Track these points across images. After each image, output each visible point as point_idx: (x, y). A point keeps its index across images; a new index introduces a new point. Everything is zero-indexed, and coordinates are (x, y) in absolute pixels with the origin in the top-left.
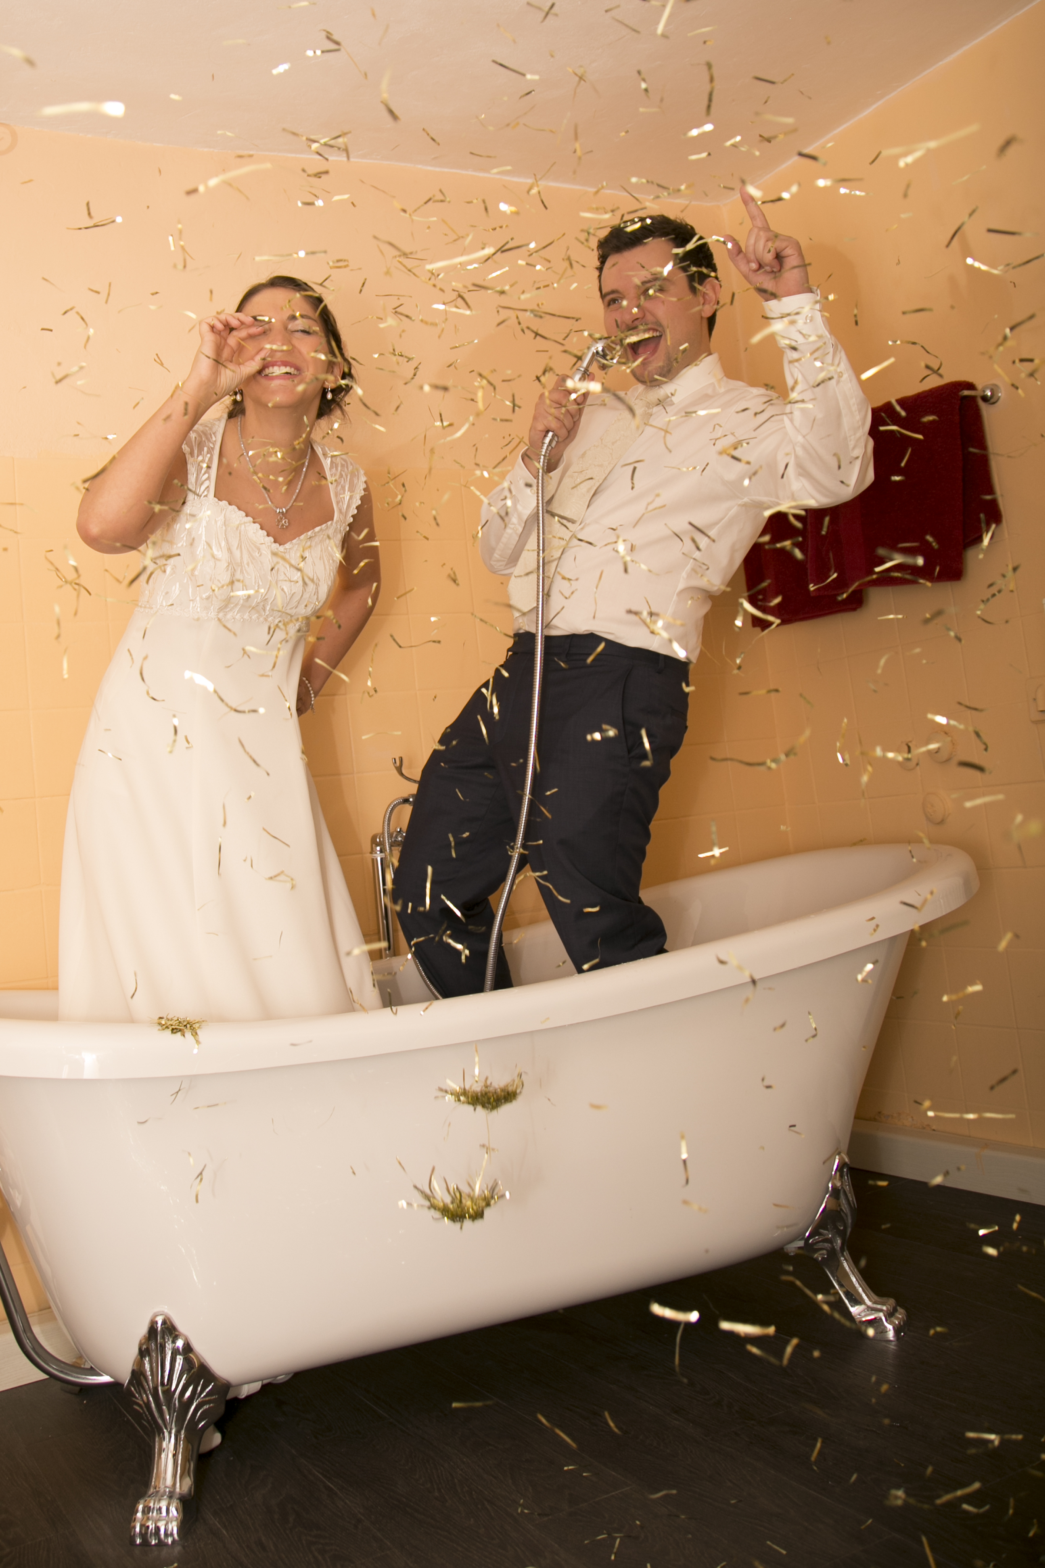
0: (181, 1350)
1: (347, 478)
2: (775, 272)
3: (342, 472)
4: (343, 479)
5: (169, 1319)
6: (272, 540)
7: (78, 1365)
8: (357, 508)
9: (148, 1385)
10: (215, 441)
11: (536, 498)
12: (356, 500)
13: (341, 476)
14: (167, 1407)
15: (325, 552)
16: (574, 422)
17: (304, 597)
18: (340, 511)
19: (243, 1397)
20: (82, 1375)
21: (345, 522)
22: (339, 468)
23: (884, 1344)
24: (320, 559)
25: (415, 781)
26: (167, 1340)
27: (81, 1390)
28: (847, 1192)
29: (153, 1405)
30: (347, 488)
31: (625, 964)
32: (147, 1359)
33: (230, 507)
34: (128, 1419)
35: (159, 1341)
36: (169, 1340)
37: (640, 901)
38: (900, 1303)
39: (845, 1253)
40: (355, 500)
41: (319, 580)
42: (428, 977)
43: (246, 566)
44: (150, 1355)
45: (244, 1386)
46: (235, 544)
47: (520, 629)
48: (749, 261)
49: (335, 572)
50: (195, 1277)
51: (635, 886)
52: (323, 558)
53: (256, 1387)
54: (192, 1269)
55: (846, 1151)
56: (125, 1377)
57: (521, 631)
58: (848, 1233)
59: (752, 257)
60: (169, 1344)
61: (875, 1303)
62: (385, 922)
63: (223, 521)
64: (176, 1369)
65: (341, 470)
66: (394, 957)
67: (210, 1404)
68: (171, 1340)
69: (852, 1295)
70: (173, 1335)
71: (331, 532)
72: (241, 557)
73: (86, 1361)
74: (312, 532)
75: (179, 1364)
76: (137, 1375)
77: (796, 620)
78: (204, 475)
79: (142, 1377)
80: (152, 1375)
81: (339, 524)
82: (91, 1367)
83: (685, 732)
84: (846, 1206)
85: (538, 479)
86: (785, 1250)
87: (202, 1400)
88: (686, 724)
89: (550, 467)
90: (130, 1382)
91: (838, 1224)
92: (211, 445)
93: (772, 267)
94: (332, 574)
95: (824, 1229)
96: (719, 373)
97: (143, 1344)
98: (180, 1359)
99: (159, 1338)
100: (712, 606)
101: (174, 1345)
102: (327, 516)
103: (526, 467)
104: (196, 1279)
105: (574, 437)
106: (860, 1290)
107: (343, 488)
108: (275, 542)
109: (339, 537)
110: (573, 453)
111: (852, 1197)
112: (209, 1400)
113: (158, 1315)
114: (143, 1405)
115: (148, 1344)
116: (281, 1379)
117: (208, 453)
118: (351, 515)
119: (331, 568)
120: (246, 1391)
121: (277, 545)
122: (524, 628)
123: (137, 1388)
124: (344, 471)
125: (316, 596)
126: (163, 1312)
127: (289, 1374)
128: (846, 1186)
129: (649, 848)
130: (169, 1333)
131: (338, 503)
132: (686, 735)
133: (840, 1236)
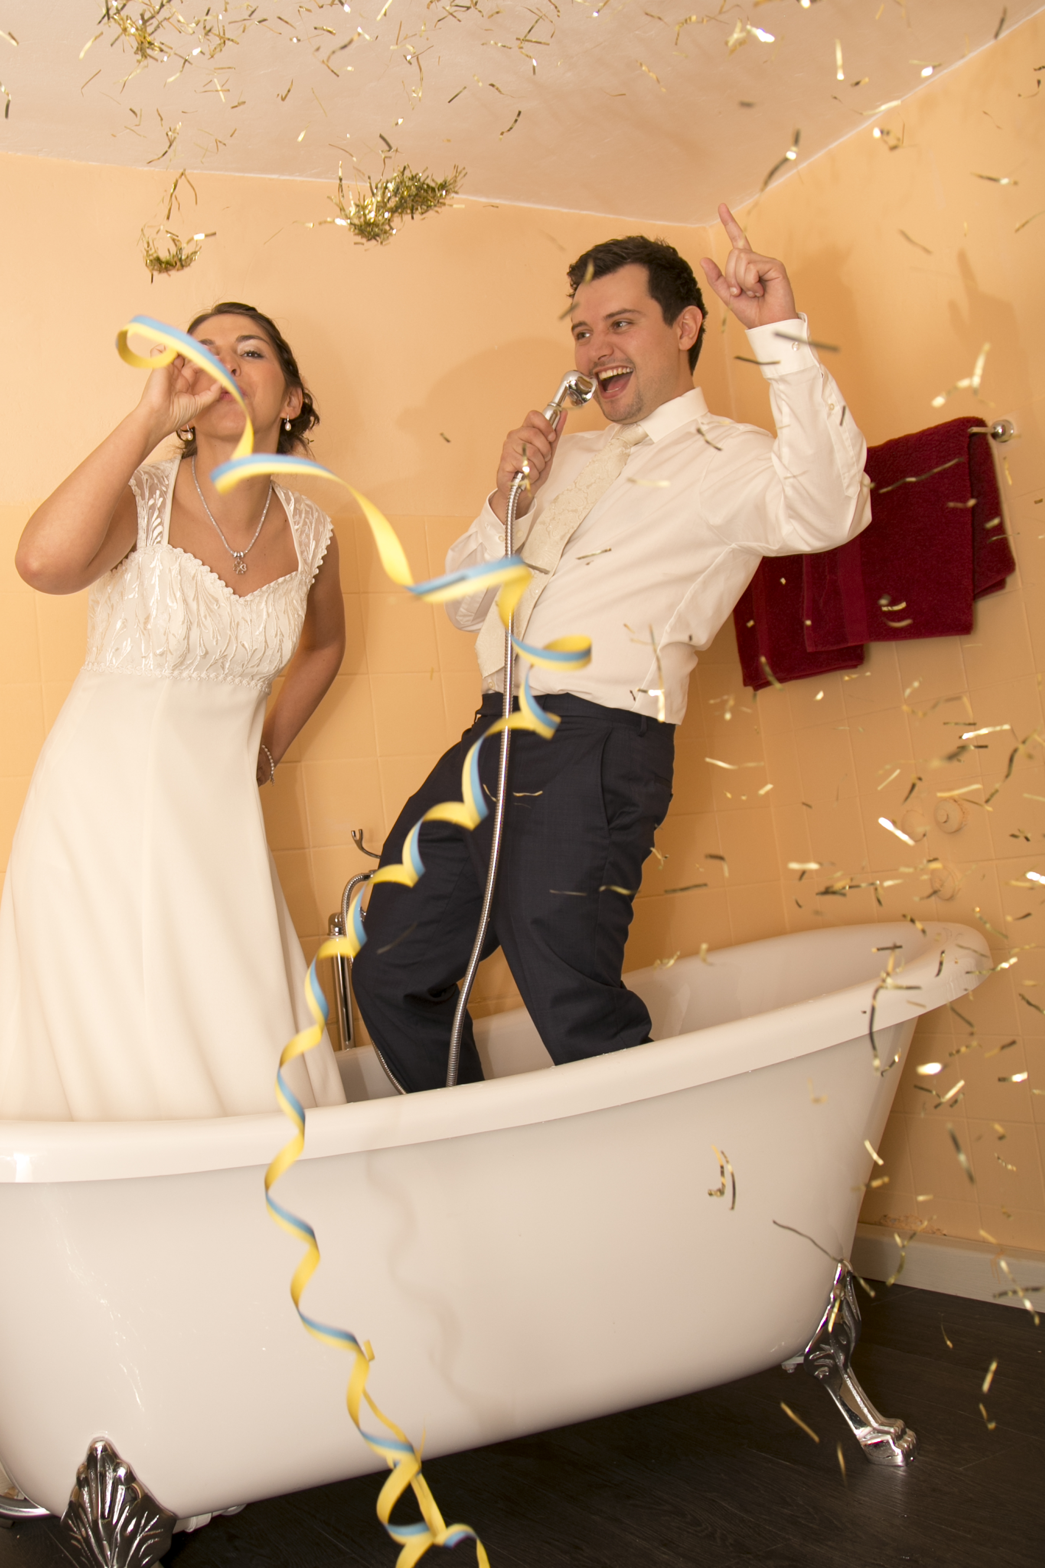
0: (123, 1479)
1: (311, 526)
2: (758, 297)
3: (307, 520)
4: (307, 527)
5: (110, 1445)
6: (232, 591)
7: (10, 1496)
8: (323, 558)
9: (87, 1518)
10: (168, 485)
11: (504, 545)
12: (322, 550)
13: (305, 523)
14: (107, 1542)
15: (290, 605)
16: (546, 463)
17: (266, 654)
18: (305, 561)
19: (192, 1530)
20: (15, 1507)
21: (310, 574)
22: (303, 515)
23: (892, 1469)
24: (284, 613)
25: (376, 856)
26: (107, 1469)
27: (14, 1524)
28: (851, 1304)
29: (93, 1540)
30: (312, 537)
31: (606, 1054)
32: (86, 1489)
33: (186, 554)
34: (65, 1555)
35: (99, 1469)
36: (109, 1468)
37: (622, 986)
38: (908, 1425)
39: (848, 1370)
40: (320, 550)
41: (283, 636)
42: (391, 1071)
43: (203, 619)
44: (88, 1485)
45: (192, 1518)
46: (191, 595)
47: (489, 689)
48: (729, 286)
49: (300, 627)
50: (138, 1399)
51: (616, 968)
52: (287, 612)
53: (205, 1519)
54: (135, 1390)
55: (849, 1260)
56: (62, 1510)
57: (491, 692)
58: (852, 1349)
59: (733, 281)
60: (109, 1473)
61: (882, 1424)
62: (344, 1010)
63: (178, 569)
64: (118, 1500)
65: (305, 518)
66: (354, 1048)
67: (155, 1538)
68: (112, 1468)
69: (856, 1416)
70: (115, 1463)
71: (296, 582)
72: (198, 610)
73: (19, 1492)
74: (276, 583)
75: (121, 1494)
76: (75, 1507)
77: (791, 679)
78: (156, 519)
79: (80, 1510)
80: (91, 1506)
81: (304, 575)
82: (25, 1499)
83: (670, 801)
84: (849, 1319)
85: (507, 525)
86: (783, 1367)
87: (146, 1534)
88: (671, 791)
89: (520, 512)
90: (68, 1515)
91: (841, 1338)
92: (164, 489)
93: (754, 292)
94: (297, 630)
95: (826, 1345)
96: (702, 409)
97: (82, 1473)
98: (122, 1489)
99: (98, 1466)
100: (698, 664)
101: (115, 1474)
102: (291, 566)
103: (494, 512)
104: (139, 1402)
105: (546, 479)
106: (865, 1410)
107: (308, 536)
108: (234, 593)
109: (305, 590)
110: (546, 495)
111: (855, 1309)
112: (153, 1534)
113: (97, 1442)
114: (82, 1540)
115: (87, 1473)
116: (233, 1510)
117: (160, 496)
118: (316, 566)
119: (296, 623)
120: (194, 1524)
121: (237, 597)
122: (493, 688)
123: (75, 1522)
124: (308, 519)
125: (279, 654)
126: (103, 1437)
127: (241, 1505)
128: (849, 1296)
129: (631, 927)
130: (110, 1461)
131: (302, 553)
132: (670, 804)
133: (843, 1351)
